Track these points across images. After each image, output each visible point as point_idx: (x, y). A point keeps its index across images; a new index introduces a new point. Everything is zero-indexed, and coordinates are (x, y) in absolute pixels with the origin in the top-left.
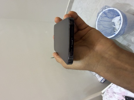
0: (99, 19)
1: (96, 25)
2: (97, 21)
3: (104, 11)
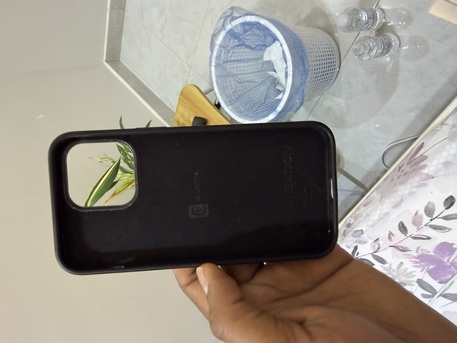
0: (218, 57)
1: (214, 79)
2: (213, 64)
3: (228, 27)
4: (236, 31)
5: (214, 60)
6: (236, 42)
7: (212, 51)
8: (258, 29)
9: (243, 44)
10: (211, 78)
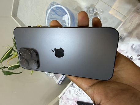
0: (48, 17)
1: (47, 24)
2: (47, 19)
3: (52, 8)
4: (54, 9)
5: (47, 18)
6: (54, 13)
7: (46, 15)
8: (61, 9)
9: (56, 14)
10: (46, 23)
